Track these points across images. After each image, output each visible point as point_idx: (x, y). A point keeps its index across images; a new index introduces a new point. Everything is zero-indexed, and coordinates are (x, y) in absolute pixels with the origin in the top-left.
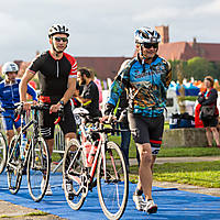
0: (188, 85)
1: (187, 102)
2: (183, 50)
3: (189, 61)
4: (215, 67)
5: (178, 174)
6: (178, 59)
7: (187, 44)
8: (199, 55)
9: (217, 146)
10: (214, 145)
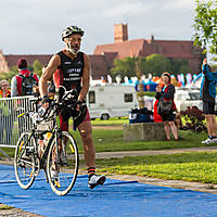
0: (147, 81)
1: (146, 98)
2: (141, 48)
3: (148, 58)
4: (173, 63)
5: (137, 167)
6: (137, 56)
7: (145, 41)
8: (157, 52)
9: (175, 140)
10: (173, 139)
